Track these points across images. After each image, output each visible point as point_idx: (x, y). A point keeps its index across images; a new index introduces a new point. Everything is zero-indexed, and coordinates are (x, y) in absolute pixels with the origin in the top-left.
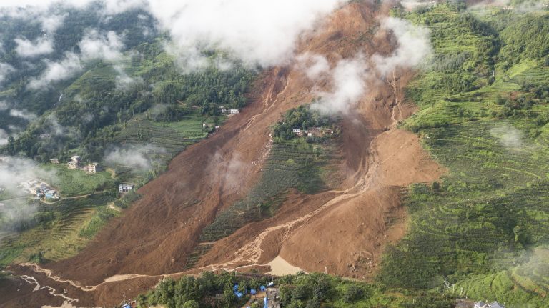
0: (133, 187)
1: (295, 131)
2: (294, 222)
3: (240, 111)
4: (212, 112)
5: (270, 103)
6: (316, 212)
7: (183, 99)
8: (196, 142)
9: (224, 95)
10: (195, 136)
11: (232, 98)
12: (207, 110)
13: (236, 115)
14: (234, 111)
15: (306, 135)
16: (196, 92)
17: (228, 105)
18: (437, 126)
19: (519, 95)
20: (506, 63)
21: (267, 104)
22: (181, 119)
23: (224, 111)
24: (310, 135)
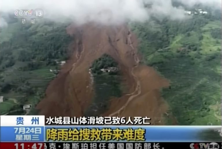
0: (30, 106)
1: (102, 70)
2: (119, 111)
3: (66, 62)
4: (53, 64)
5: (79, 57)
6: (126, 104)
7: (33, 58)
8: (53, 80)
9: (55, 55)
10: (51, 76)
11: (60, 55)
12: (50, 63)
13: (65, 64)
14: (63, 62)
15: (107, 71)
16: (39, 54)
17: (59, 60)
18: (159, 63)
19: (183, 48)
20: (173, 35)
21: (77, 58)
22: (37, 68)
23: (57, 62)
24: (109, 71)
